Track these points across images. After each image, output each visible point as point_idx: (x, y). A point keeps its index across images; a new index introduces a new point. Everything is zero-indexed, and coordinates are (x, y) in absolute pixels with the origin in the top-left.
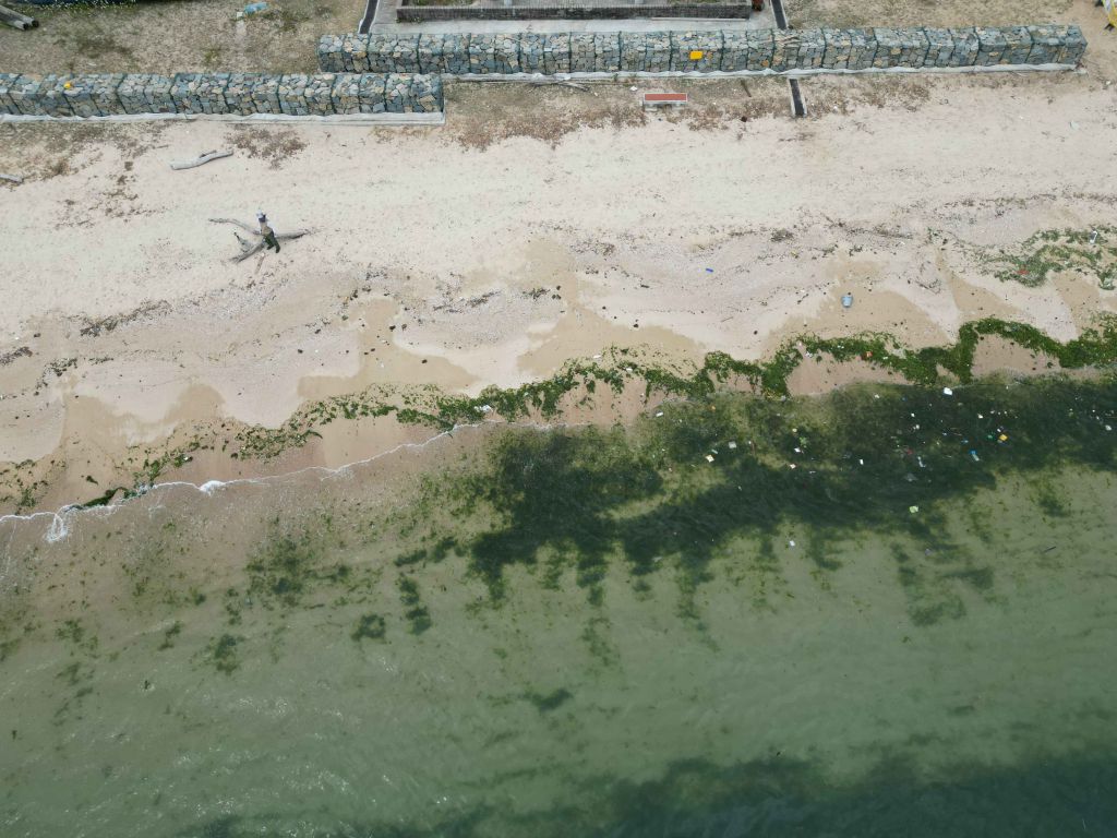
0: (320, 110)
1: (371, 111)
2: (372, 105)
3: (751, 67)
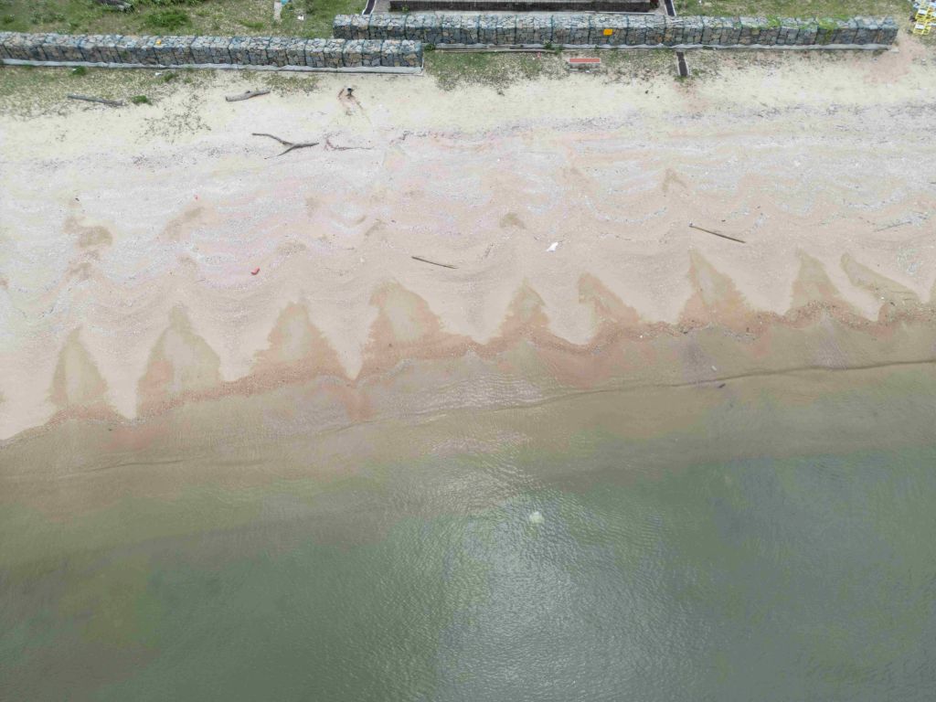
0: (334, 64)
1: (370, 65)
2: (371, 60)
3: (648, 42)
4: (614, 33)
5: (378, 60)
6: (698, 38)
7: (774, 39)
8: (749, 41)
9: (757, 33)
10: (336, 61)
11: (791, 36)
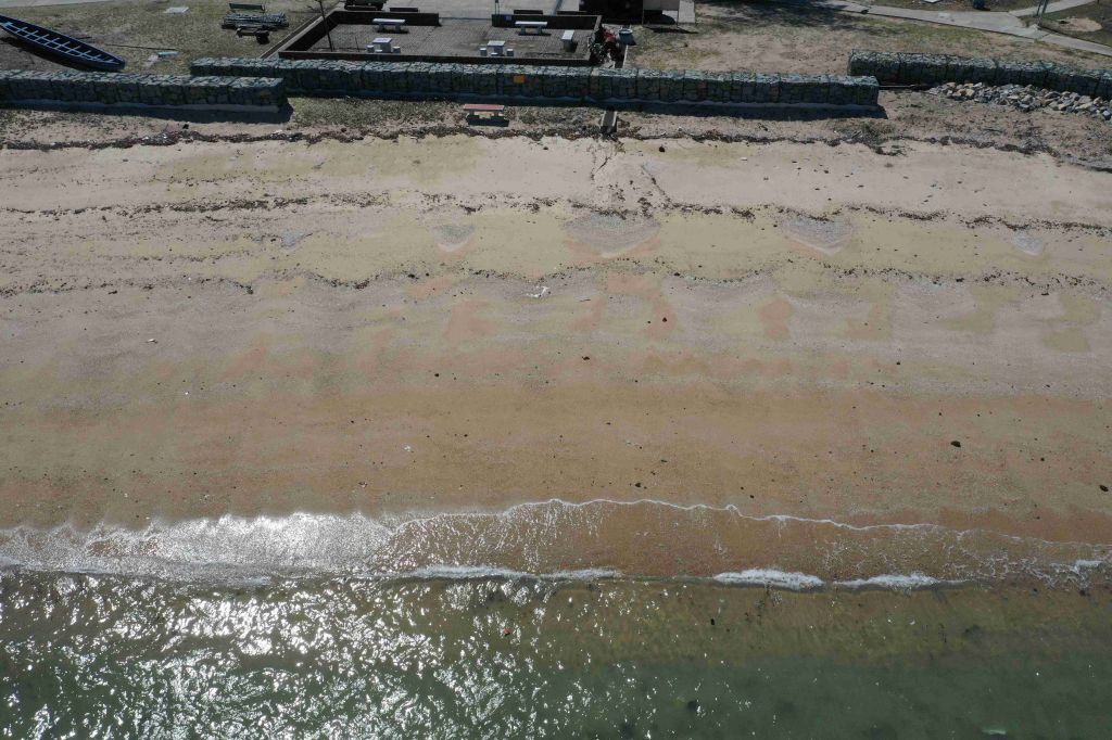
0: (172, 100)
1: (216, 102)
2: (216, 97)
3: (570, 94)
4: (526, 82)
5: (225, 98)
6: (631, 91)
7: (726, 94)
8: (696, 97)
9: (704, 86)
10: (174, 97)
11: (748, 91)
